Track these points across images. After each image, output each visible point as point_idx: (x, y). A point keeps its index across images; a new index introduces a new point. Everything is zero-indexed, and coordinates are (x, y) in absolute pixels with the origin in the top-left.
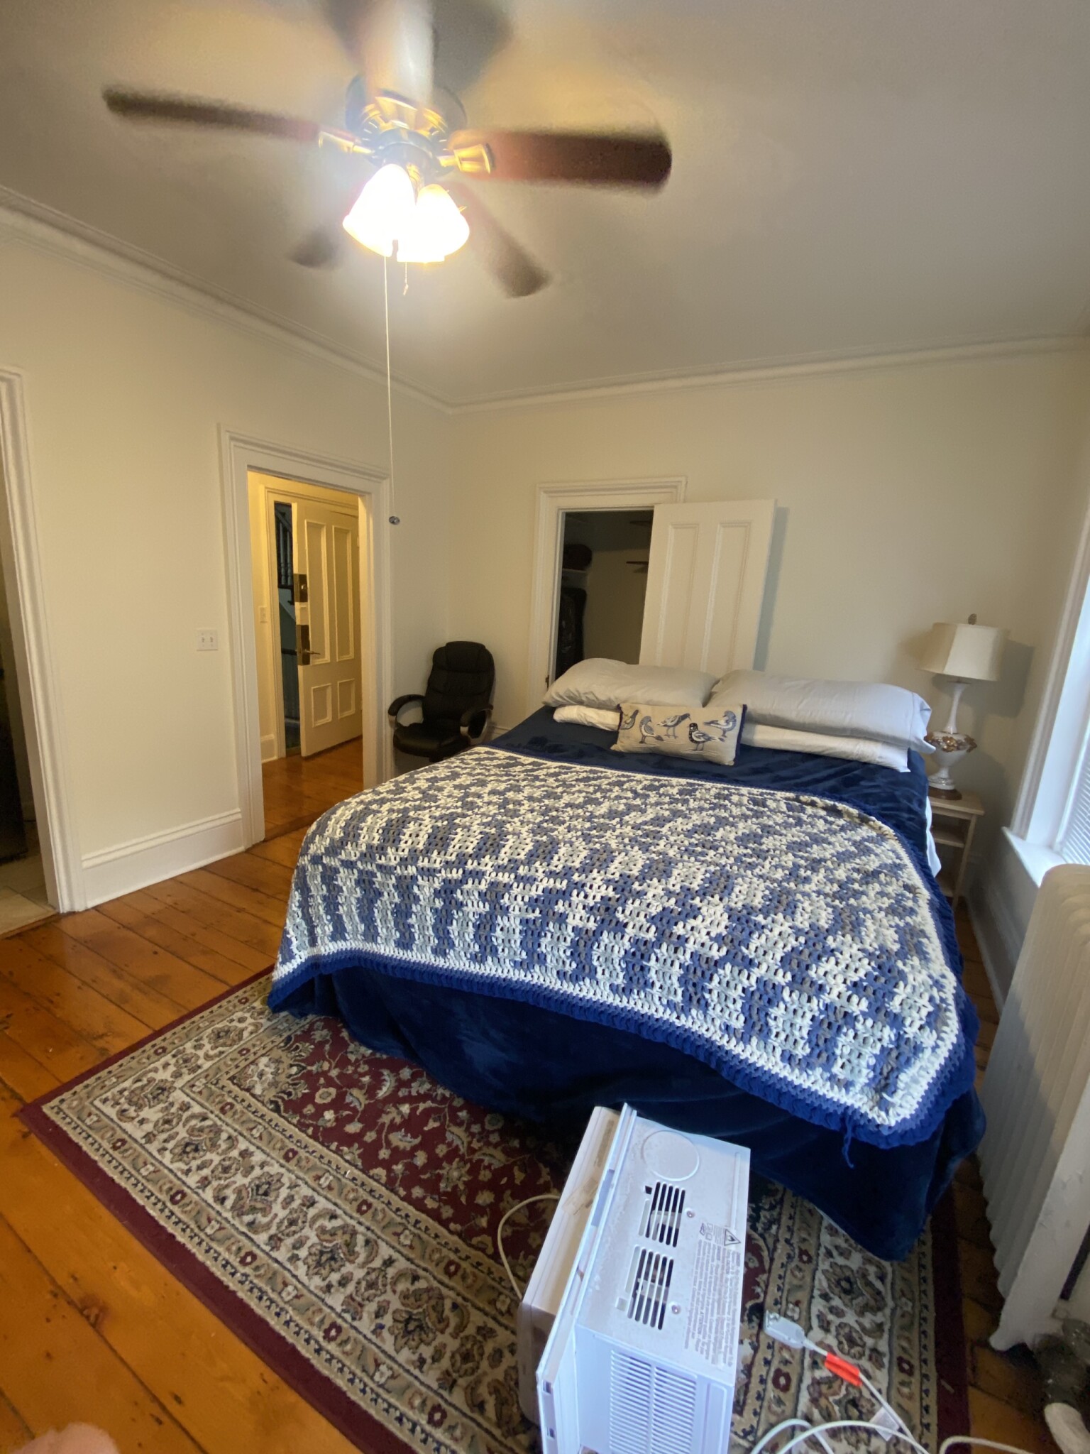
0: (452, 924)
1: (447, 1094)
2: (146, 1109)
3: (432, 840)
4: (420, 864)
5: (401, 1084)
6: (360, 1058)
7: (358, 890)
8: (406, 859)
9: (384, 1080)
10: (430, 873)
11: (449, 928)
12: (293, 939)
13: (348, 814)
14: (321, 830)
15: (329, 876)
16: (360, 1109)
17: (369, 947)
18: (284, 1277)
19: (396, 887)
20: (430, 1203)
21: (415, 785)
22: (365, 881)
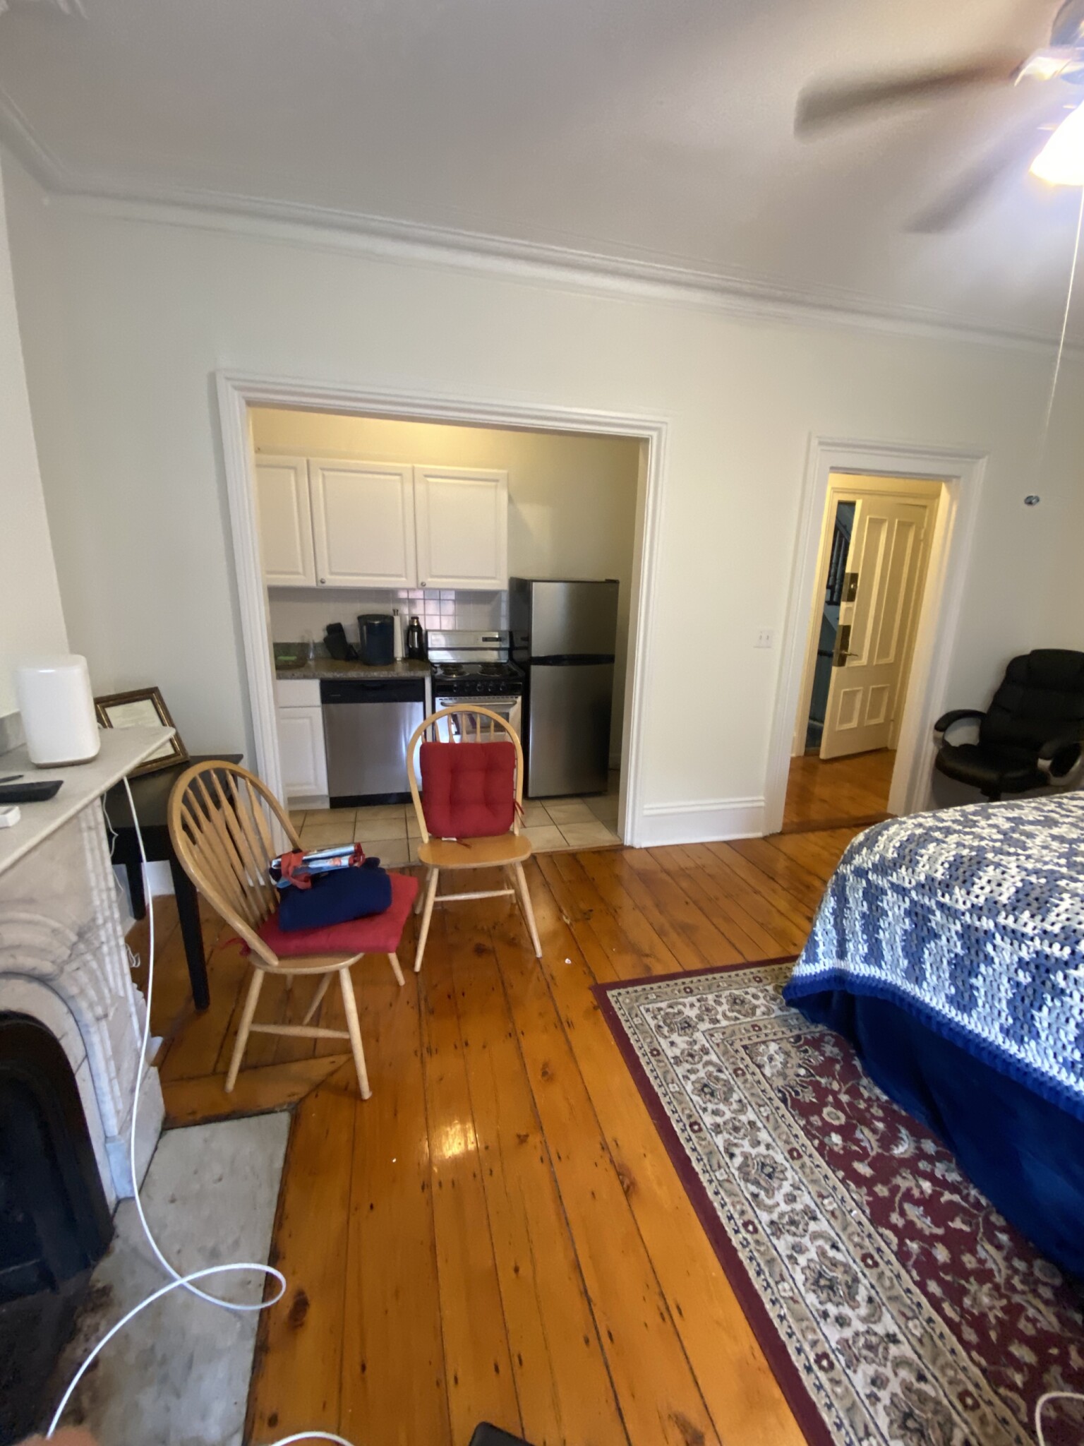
0: (1040, 1009)
1: (984, 1201)
2: (676, 1034)
3: (1021, 896)
4: (1001, 920)
5: (921, 1155)
6: (874, 1098)
7: (907, 921)
8: (981, 908)
9: (902, 1139)
10: (1017, 937)
11: (1035, 1013)
12: (821, 944)
13: (904, 835)
14: (870, 842)
15: (873, 895)
16: (873, 1154)
17: (909, 987)
18: (781, 1271)
19: (961, 936)
21: (990, 822)
22: (918, 915)
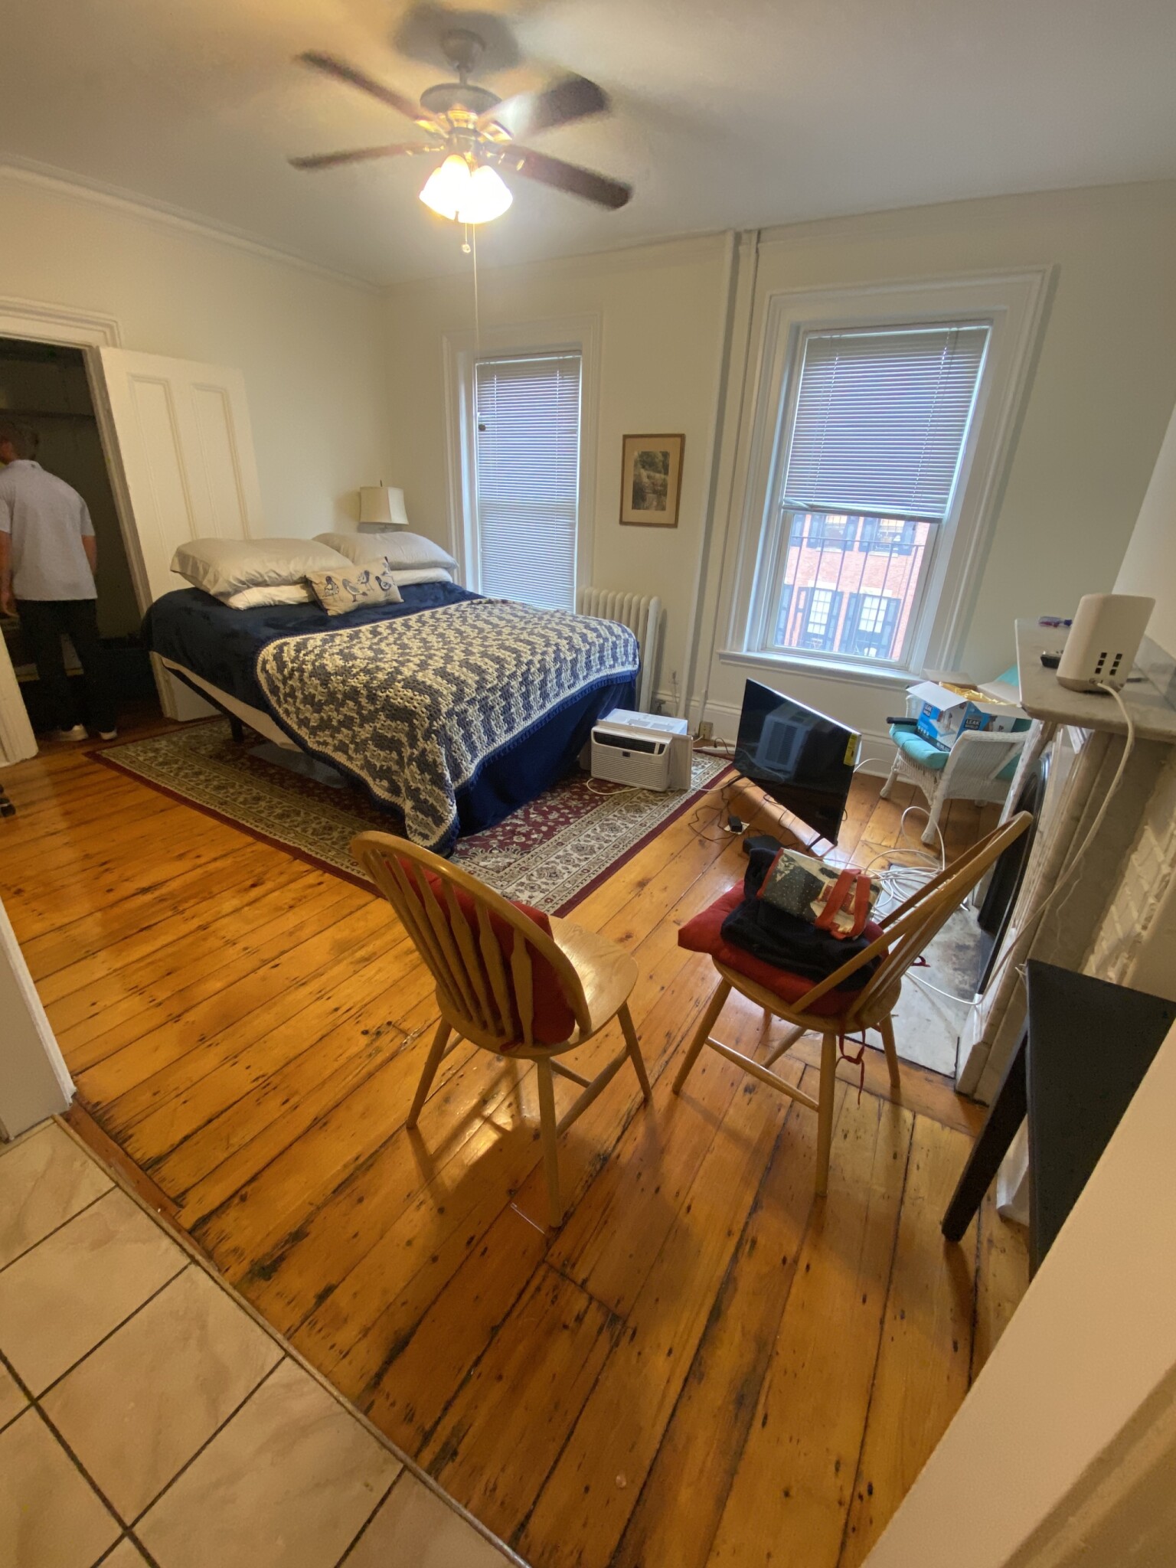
17: (493, 747)
20: (589, 808)
